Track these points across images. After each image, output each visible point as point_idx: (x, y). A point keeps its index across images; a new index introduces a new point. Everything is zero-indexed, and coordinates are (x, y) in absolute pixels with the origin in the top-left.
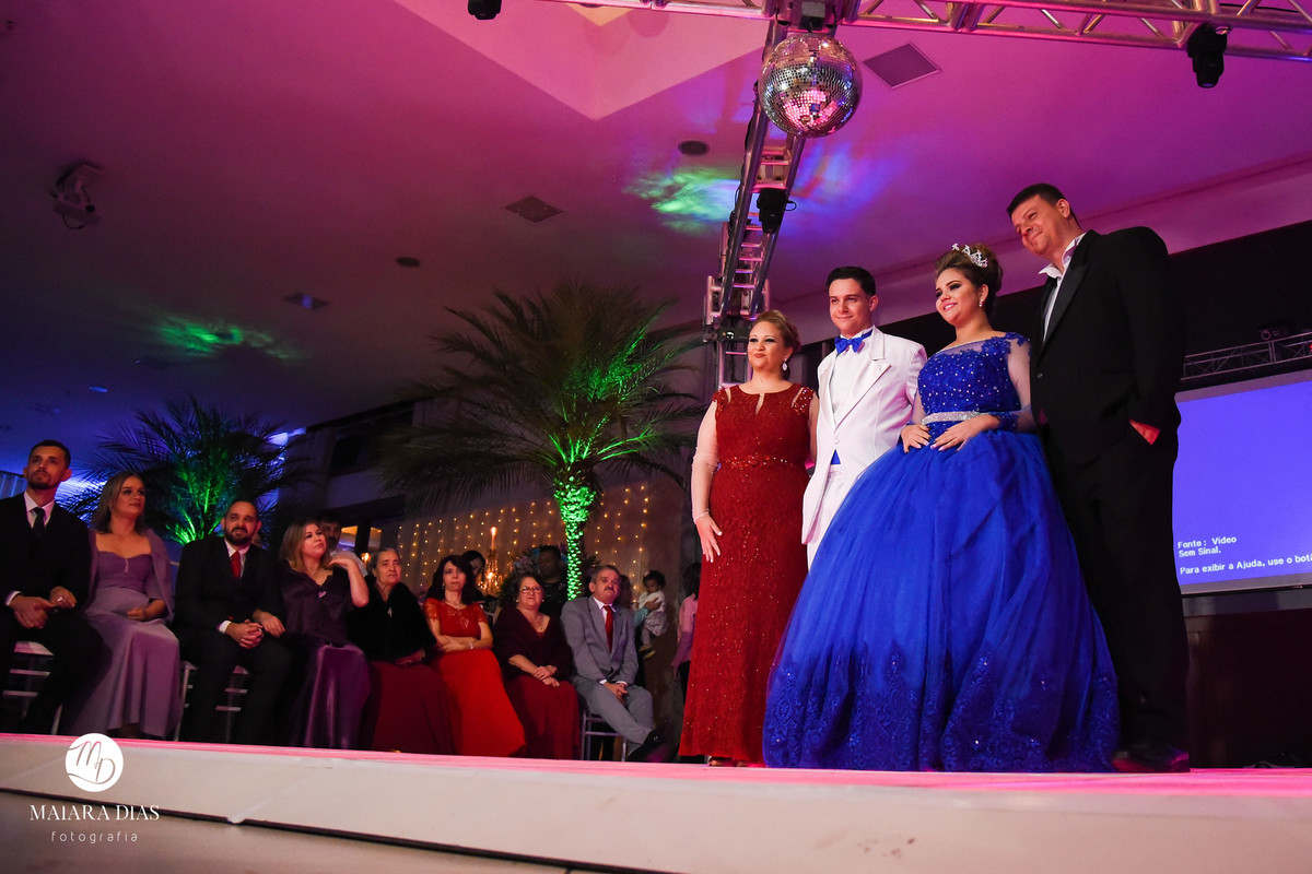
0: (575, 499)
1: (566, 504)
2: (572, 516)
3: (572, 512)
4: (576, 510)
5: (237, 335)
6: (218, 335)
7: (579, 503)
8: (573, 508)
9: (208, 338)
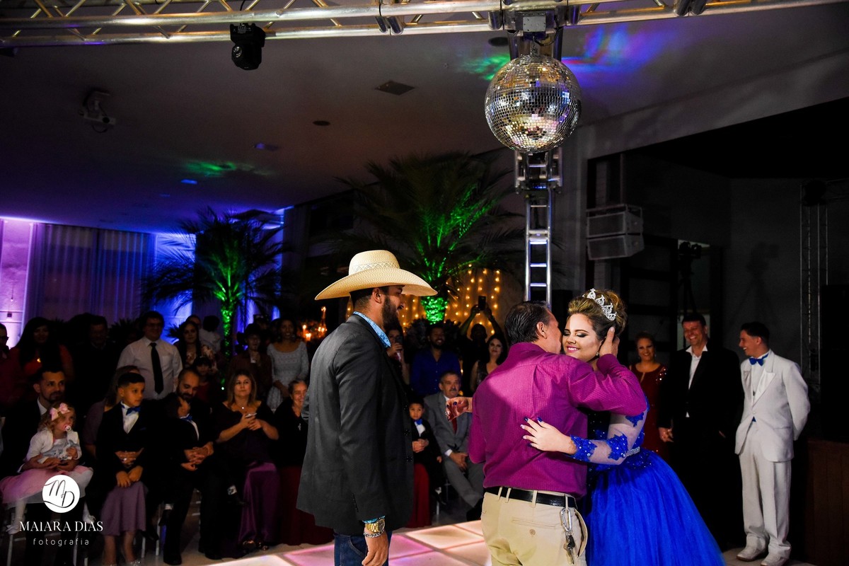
0: (434, 306)
1: (428, 309)
2: (433, 317)
3: (433, 315)
4: (436, 313)
5: (232, 166)
6: (220, 166)
7: (437, 308)
8: (433, 312)
9: (216, 168)
